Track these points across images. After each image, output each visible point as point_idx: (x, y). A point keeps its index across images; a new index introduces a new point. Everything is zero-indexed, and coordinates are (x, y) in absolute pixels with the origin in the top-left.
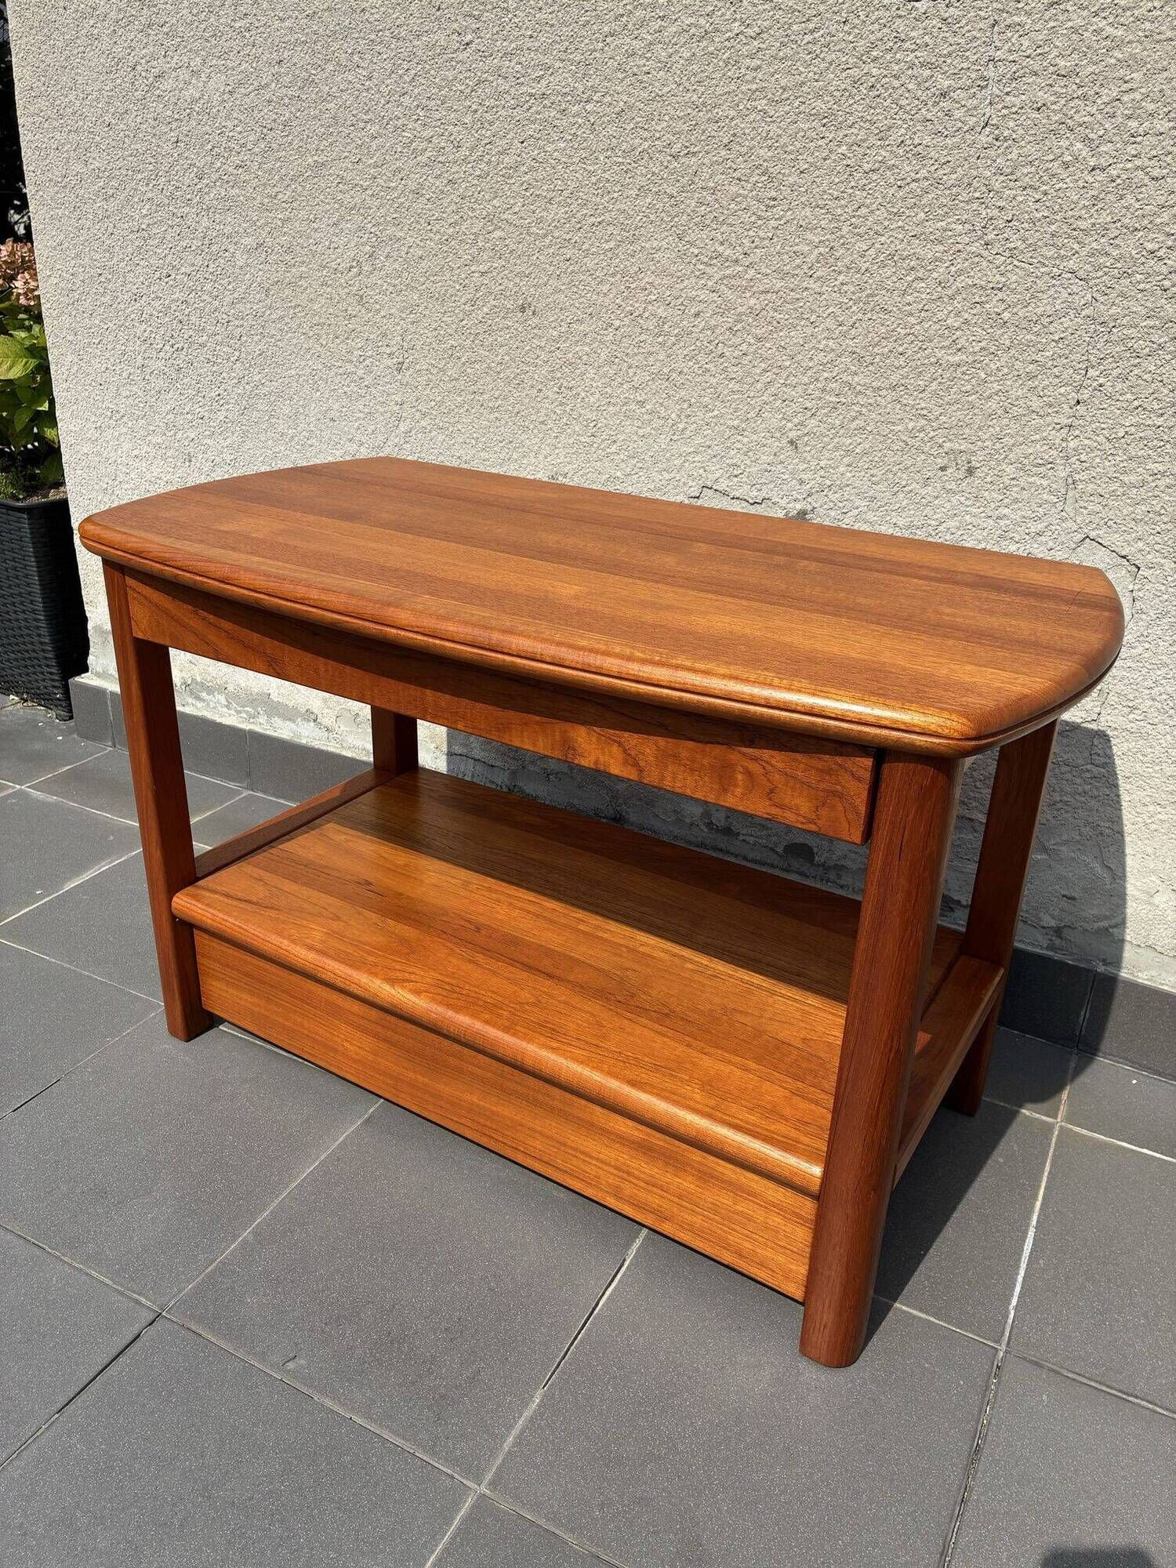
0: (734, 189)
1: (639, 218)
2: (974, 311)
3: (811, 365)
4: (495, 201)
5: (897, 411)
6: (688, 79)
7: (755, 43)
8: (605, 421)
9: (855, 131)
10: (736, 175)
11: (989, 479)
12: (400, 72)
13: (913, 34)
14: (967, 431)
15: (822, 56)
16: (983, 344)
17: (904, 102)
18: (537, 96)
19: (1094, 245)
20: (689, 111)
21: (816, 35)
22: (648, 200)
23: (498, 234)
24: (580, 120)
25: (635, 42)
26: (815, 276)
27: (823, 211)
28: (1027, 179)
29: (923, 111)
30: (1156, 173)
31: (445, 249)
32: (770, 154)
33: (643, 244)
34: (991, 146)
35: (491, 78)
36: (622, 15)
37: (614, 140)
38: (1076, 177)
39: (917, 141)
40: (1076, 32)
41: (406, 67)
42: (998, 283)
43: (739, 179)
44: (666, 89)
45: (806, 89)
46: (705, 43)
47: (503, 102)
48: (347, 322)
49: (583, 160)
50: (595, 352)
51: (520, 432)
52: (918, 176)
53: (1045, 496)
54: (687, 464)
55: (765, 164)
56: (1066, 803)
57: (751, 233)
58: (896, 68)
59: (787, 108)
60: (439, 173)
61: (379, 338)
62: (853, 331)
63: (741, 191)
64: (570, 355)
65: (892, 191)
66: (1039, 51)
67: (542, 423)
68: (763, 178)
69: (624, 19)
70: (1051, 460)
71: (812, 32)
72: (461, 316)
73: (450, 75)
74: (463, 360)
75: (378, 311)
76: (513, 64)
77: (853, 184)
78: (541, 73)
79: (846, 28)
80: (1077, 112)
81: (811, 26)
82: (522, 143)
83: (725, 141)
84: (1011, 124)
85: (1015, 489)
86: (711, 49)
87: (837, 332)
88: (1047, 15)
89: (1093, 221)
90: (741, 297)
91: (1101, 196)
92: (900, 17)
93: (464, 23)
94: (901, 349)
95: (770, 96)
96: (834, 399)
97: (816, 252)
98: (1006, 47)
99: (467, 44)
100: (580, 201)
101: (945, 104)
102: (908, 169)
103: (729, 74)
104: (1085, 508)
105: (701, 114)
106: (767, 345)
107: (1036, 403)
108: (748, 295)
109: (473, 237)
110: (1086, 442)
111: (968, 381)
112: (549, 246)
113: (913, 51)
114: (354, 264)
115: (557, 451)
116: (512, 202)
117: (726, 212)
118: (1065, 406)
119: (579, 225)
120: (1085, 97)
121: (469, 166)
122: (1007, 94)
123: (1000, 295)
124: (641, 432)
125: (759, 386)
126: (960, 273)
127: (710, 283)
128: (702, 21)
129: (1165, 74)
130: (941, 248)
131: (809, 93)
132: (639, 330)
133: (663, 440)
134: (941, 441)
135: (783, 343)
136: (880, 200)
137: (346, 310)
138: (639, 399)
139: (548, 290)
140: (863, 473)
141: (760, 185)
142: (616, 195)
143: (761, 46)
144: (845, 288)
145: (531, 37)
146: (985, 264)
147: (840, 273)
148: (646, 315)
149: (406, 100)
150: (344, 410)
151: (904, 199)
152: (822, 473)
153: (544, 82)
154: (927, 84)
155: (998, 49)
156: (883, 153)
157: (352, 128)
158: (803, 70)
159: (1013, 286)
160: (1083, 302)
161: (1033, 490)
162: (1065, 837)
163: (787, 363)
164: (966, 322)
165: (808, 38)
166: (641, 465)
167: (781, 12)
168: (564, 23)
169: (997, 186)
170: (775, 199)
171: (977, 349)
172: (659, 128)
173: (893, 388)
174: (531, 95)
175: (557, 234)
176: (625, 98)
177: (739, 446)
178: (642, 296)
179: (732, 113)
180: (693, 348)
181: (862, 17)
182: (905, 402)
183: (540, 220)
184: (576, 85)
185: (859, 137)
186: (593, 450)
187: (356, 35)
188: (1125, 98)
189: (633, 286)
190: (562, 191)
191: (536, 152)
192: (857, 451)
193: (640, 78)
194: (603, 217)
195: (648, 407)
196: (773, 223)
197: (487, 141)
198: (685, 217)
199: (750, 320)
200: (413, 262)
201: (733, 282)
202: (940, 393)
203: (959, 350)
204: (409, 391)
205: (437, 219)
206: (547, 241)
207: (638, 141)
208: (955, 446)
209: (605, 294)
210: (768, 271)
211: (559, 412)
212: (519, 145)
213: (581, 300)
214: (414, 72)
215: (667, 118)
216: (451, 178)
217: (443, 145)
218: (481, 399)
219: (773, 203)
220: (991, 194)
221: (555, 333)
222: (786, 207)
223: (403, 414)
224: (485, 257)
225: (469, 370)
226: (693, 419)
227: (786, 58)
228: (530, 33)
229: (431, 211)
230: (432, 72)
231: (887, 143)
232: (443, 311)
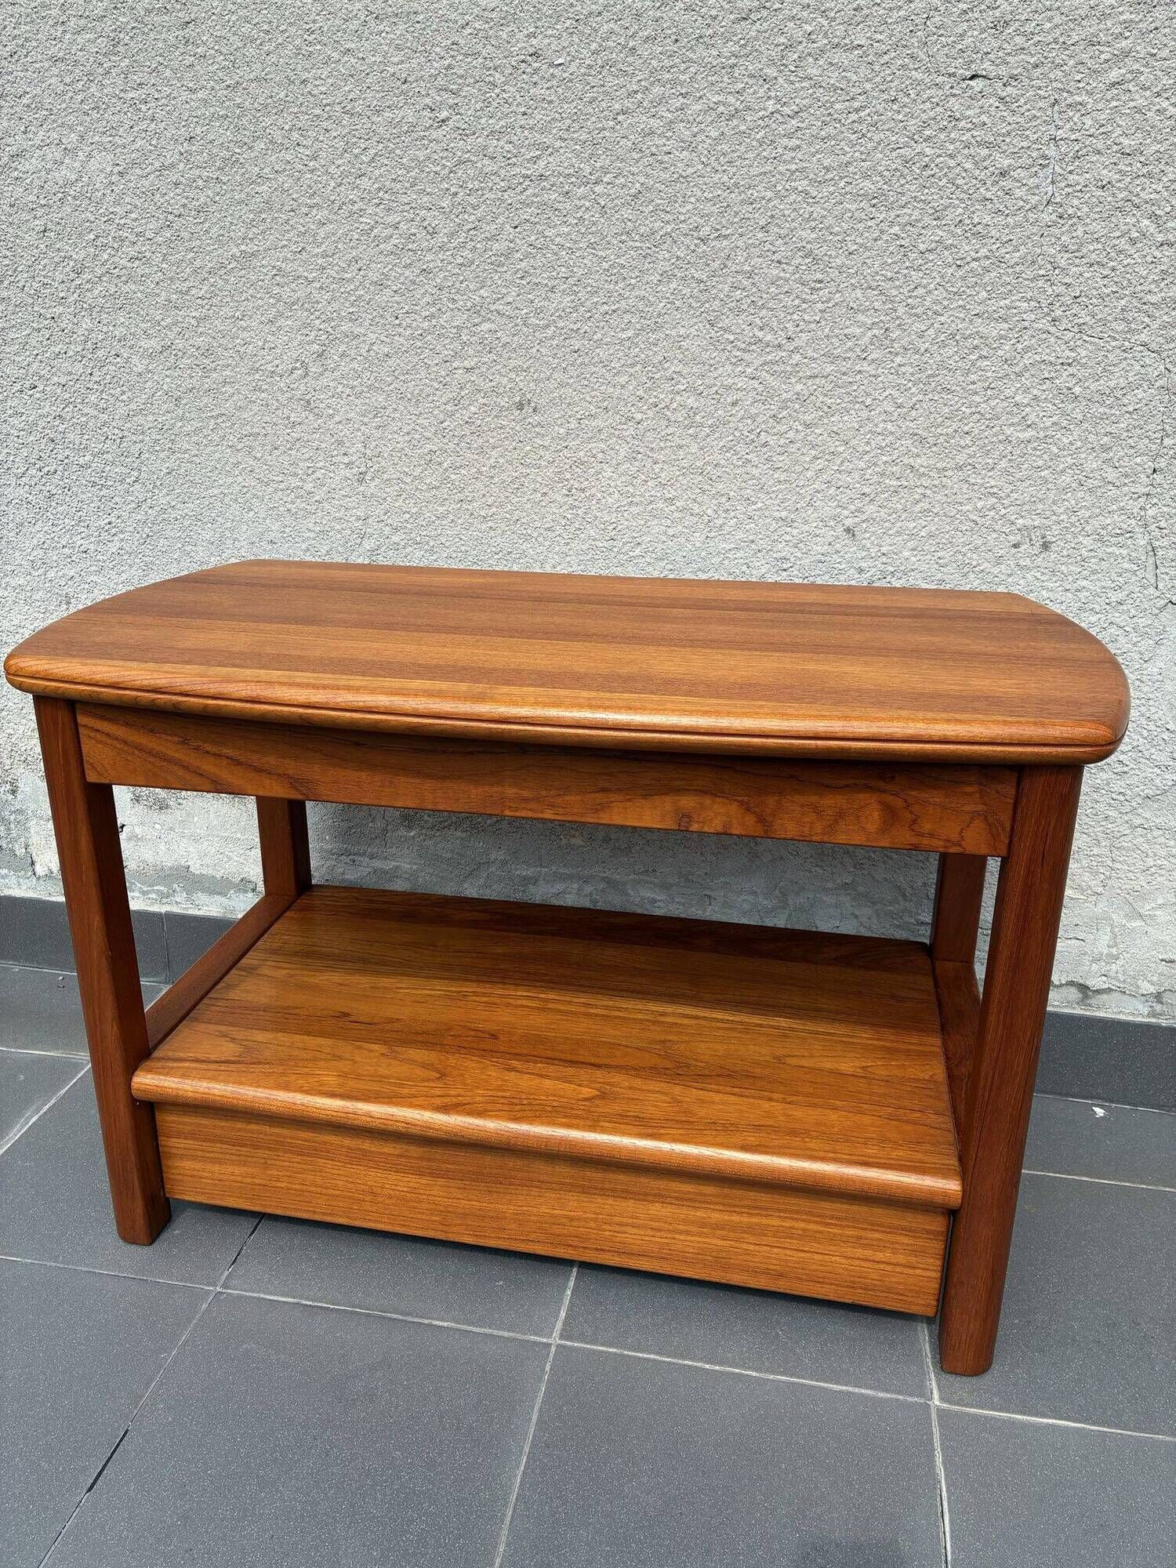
0: (775, 272)
1: (662, 304)
2: (1044, 387)
3: (868, 449)
4: (482, 291)
5: (965, 491)
6: (717, 159)
7: (794, 122)
8: (626, 523)
9: (909, 211)
10: (776, 257)
11: (1065, 553)
12: (356, 151)
13: (969, 113)
14: (1040, 506)
15: (869, 135)
16: (1055, 419)
17: (960, 182)
18: (533, 178)
19: (1165, 318)
20: (719, 192)
21: (862, 114)
22: (673, 286)
23: (486, 326)
24: (587, 204)
25: (652, 120)
26: (869, 358)
27: (876, 293)
28: (1094, 256)
29: (982, 190)
31: (419, 344)
32: (813, 236)
33: (668, 332)
34: (1055, 224)
35: (474, 159)
36: (636, 92)
37: (629, 223)
38: (1145, 253)
39: (976, 220)
40: (1139, 111)
41: (363, 146)
42: (1068, 358)
43: (779, 262)
44: (690, 170)
45: (851, 169)
46: (735, 122)
47: (490, 185)
48: (288, 431)
49: (591, 245)
50: (612, 449)
51: (521, 541)
52: (979, 255)
53: (1126, 565)
54: (726, 562)
55: (809, 246)
56: (1160, 867)
57: (795, 317)
58: (952, 147)
59: (832, 189)
60: (408, 261)
61: (333, 447)
62: (914, 413)
63: (782, 274)
64: (582, 454)
65: (950, 271)
66: (1101, 130)
67: (548, 529)
68: (807, 261)
69: (639, 96)
70: (1130, 529)
71: (857, 111)
72: (442, 417)
73: (421, 155)
74: (445, 465)
75: (332, 416)
76: (501, 143)
77: (907, 264)
78: (538, 153)
79: (895, 107)
80: (1143, 189)
81: (856, 104)
82: (516, 227)
83: (762, 222)
84: (1076, 202)
85: (1093, 560)
86: (743, 128)
87: (896, 414)
88: (1109, 95)
89: (1163, 294)
90: (785, 383)
91: (1170, 271)
92: (954, 95)
93: (438, 98)
94: (966, 429)
95: (812, 176)
96: (894, 483)
97: (869, 334)
98: (1068, 126)
99: (443, 121)
100: (589, 289)
101: (1006, 183)
102: (967, 248)
103: (764, 154)
104: (1167, 574)
105: (733, 195)
107: (1111, 475)
108: (793, 380)
109: (455, 331)
110: (1165, 509)
111: (1040, 456)
112: (552, 338)
113: (969, 130)
114: (298, 365)
115: (568, 559)
116: (504, 291)
117: (765, 296)
118: (1142, 476)
119: (590, 314)
120: (1149, 175)
121: (448, 253)
122: (1070, 172)
123: (1071, 370)
124: (671, 532)
125: (809, 474)
126: (1027, 349)
127: (749, 370)
128: (731, 99)
130: (1006, 326)
131: (855, 174)
132: (666, 423)
133: (698, 538)
134: (1013, 518)
135: (835, 429)
136: (938, 280)
137: (288, 418)
138: (667, 496)
139: (552, 384)
140: (929, 557)
141: (804, 268)
142: (633, 281)
143: (799, 125)
144: (903, 369)
145: (524, 114)
146: (1053, 340)
147: (897, 354)
148: (675, 405)
149: (365, 183)
150: (287, 530)
151: (964, 278)
152: (884, 559)
153: (542, 163)
154: (985, 164)
155: (1058, 128)
156: (940, 233)
157: (292, 214)
158: (848, 149)
159: (1084, 361)
160: (1156, 374)
161: (1112, 560)
162: (1160, 901)
163: (841, 449)
164: (1035, 398)
165: (854, 117)
166: (671, 567)
167: (821, 90)
168: (565, 100)
169: (1063, 263)
170: (821, 282)
171: (1048, 424)
172: (684, 210)
173: (960, 468)
174: (526, 176)
175: (561, 324)
176: (642, 180)
177: (788, 538)
178: (667, 386)
179: (769, 194)
180: (731, 438)
181: (912, 96)
182: (973, 481)
183: (539, 311)
184: (582, 166)
185: (913, 217)
186: (613, 555)
187: (296, 110)
189: (657, 376)
190: (567, 278)
191: (533, 238)
192: (923, 534)
193: (660, 158)
194: (617, 305)
195: (678, 504)
196: (820, 306)
197: (470, 226)
198: (717, 302)
199: (797, 406)
200: (377, 361)
201: (776, 368)
202: (1010, 470)
203: (1029, 426)
204: (375, 503)
205: (407, 313)
206: (550, 332)
207: (659, 224)
208: (1028, 522)
209: (623, 387)
210: (816, 356)
211: (569, 516)
212: (512, 230)
213: (593, 394)
214: (374, 151)
215: (693, 200)
216: (425, 267)
217: (413, 231)
218: (470, 507)
219: (819, 285)
220: (1057, 272)
221: (562, 431)
222: (834, 290)
223: (368, 530)
224: (471, 352)
225: (453, 477)
226: (733, 514)
227: (829, 137)
228: (523, 109)
229: (398, 303)
230: (398, 152)
231: (944, 222)
232: (417, 413)
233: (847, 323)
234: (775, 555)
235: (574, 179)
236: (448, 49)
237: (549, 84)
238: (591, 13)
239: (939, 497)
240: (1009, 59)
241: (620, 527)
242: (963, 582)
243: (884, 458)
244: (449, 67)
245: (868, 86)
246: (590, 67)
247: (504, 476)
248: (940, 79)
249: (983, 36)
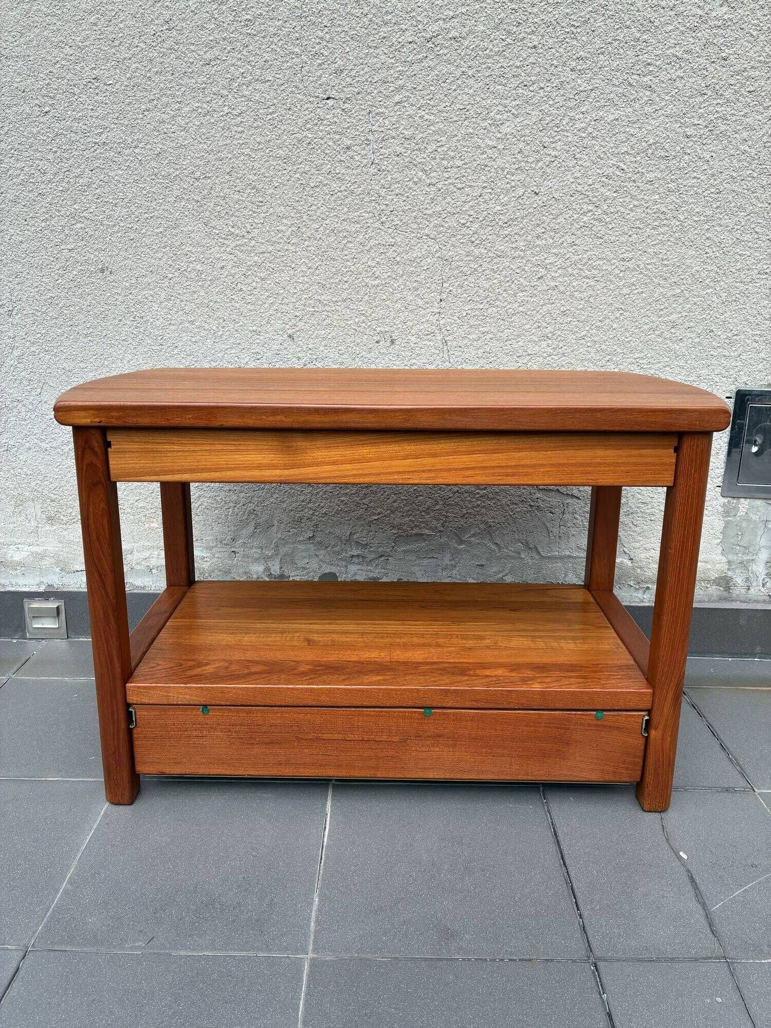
0: (237, 197)
1: (178, 214)
2: (381, 258)
3: (296, 291)
4: (75, 206)
5: (348, 313)
7: (239, 118)
8: (168, 335)
9: (303, 166)
11: (403, 345)
13: (327, 117)
14: (387, 320)
15: (278, 126)
16: (389, 274)
17: (328, 152)
18: (100, 144)
19: (436, 222)
21: (274, 116)
22: (183, 203)
23: (79, 226)
24: (131, 159)
26: (291, 243)
28: (397, 190)
29: (338, 156)
30: (459, 186)
31: (40, 236)
32: (256, 178)
33: (182, 229)
34: (377, 174)
35: (66, 133)
36: (153, 100)
37: (155, 169)
38: (422, 189)
39: (337, 172)
40: (411, 117)
42: (391, 242)
43: (239, 191)
44: (186, 142)
45: (271, 144)
46: (208, 117)
47: (75, 147)
49: (135, 181)
50: (157, 294)
51: (108, 348)
53: (433, 351)
54: (226, 356)
55: (254, 183)
57: (250, 221)
58: (321, 134)
59: (262, 153)
60: (31, 189)
62: (317, 271)
63: (241, 198)
64: (140, 297)
65: (328, 197)
66: (394, 126)
67: (124, 340)
68: (253, 191)
69: (155, 102)
70: (432, 331)
71: (271, 114)
72: (56, 277)
73: (35, 130)
74: (60, 305)
77: (305, 193)
78: (101, 130)
79: (290, 113)
80: (417, 157)
81: (271, 111)
82: (92, 171)
83: (228, 170)
84: (386, 163)
85: (417, 349)
87: (308, 272)
88: (396, 108)
89: (433, 210)
90: (248, 256)
91: (435, 198)
92: (319, 107)
94: (345, 279)
96: (313, 310)
97: (290, 230)
98: (377, 124)
99: (46, 112)
100: (137, 205)
101: (350, 153)
102: (335, 186)
103: (225, 134)
104: (453, 354)
105: (211, 156)
106: (268, 282)
107: (420, 303)
108: (253, 255)
109: (61, 228)
110: (449, 320)
111: (384, 294)
112: (117, 232)
113: (329, 125)
115: (136, 357)
116: (88, 206)
117: (233, 209)
118: (435, 303)
119: (137, 219)
120: (419, 150)
121: (53, 184)
122: (381, 148)
123: (393, 248)
124: (194, 340)
125: (266, 306)
126: (371, 238)
127: (228, 250)
128: (205, 106)
129: (456, 138)
130: (359, 226)
131: (274, 146)
132: (186, 279)
133: (209, 343)
134: (373, 327)
135: (277, 281)
136: (322, 202)
138: (190, 319)
139: (120, 258)
140: (334, 349)
141: (252, 194)
142: (161, 201)
143: (242, 120)
144: (309, 248)
145: (92, 110)
146: (383, 233)
147: (305, 240)
148: (189, 269)
151: (335, 201)
152: (310, 352)
153: (104, 136)
154: (339, 143)
155: (373, 125)
156: (320, 178)
158: (269, 134)
159: (399, 244)
160: (435, 250)
161: (426, 348)
163: (282, 292)
164: (378, 263)
165: (269, 117)
166: (195, 359)
167: (252, 103)
169: (383, 194)
170: (262, 202)
171: (386, 276)
172: (185, 163)
173: (344, 301)
174: (95, 143)
175: (122, 224)
176: (161, 146)
177: (258, 341)
178: (184, 259)
179: (230, 156)
180: (222, 287)
181: (299, 107)
182: (352, 307)
183: (109, 217)
186: (162, 353)
188: (439, 150)
189: (178, 253)
190: (123, 199)
191: (102, 176)
192: (329, 337)
194: (153, 214)
195: (196, 324)
196: (263, 215)
197: (65, 170)
198: (208, 213)
199: (256, 269)
200: (15, 245)
201: (242, 248)
202: (371, 301)
203: (377, 278)
204: (19, 328)
205: (32, 218)
206: (116, 229)
207: (172, 170)
208: (383, 329)
209: (160, 259)
210: (263, 241)
211: (135, 333)
212: (90, 172)
213: (144, 263)
214: (7, 128)
215: (189, 157)
216: (40, 192)
217: (33, 172)
218: (77, 329)
219: (261, 204)
220: (381, 198)
221: (127, 284)
222: (269, 206)
223: (16, 344)
224: (71, 240)
225: (66, 312)
226: (227, 329)
227: (258, 127)
228: (91, 107)
229: (26, 212)
230: (21, 129)
231: (321, 172)
232: (42, 275)
233: (278, 224)
234: (252, 351)
235: (123, 145)
236: (47, 75)
237: (105, 94)
238: (125, 58)
239: (335, 317)
240: (345, 89)
241: (165, 338)
242: (353, 363)
243: (305, 296)
244: (48, 84)
245: (275, 101)
246: (127, 86)
247: (96, 311)
248: (311, 99)
249: (331, 77)
